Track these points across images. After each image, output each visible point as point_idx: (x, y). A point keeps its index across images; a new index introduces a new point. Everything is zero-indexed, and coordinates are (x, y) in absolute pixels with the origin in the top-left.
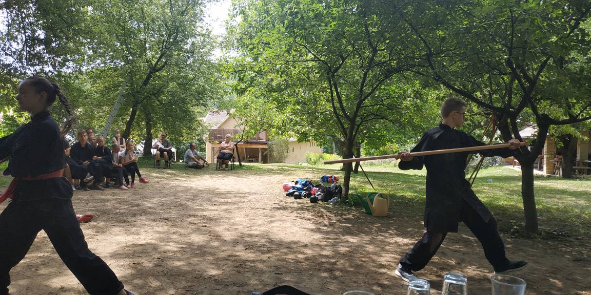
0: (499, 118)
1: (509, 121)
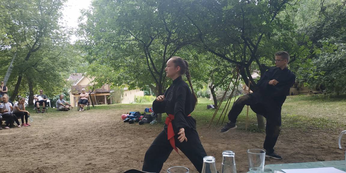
0: (240, 68)
1: (245, 69)
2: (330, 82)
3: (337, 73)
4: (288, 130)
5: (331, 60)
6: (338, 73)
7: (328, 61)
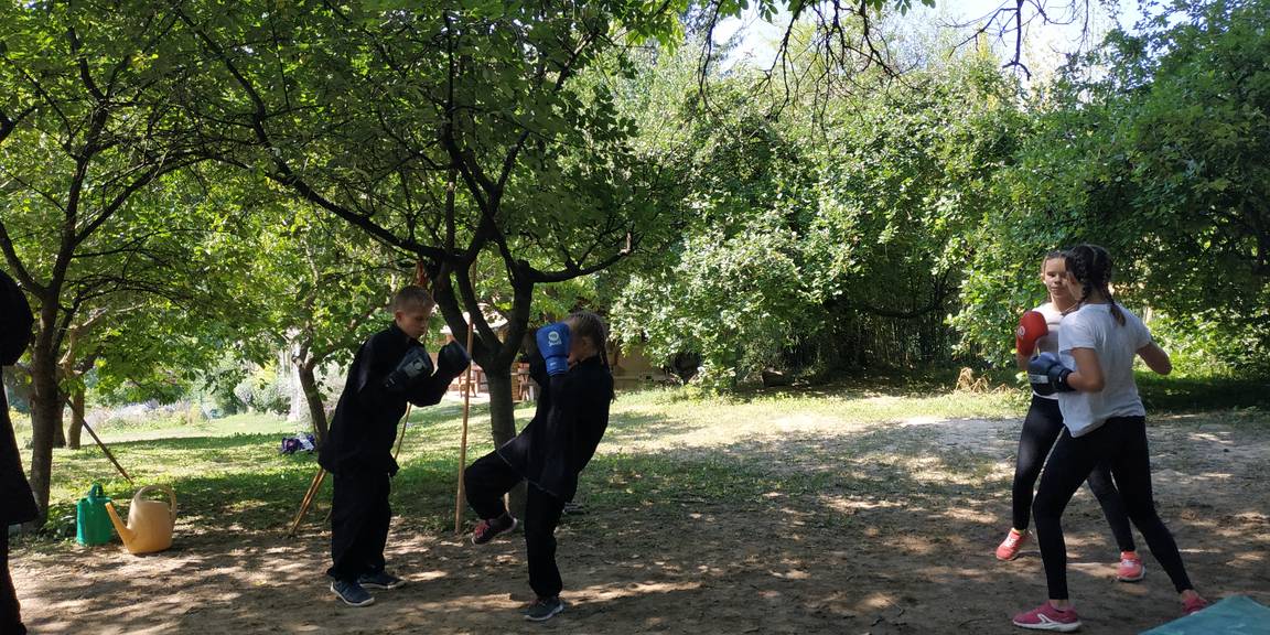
0: (432, 271)
1: (453, 278)
2: (718, 341)
3: (736, 311)
4: (615, 515)
5: (719, 265)
6: (740, 310)
7: (714, 271)
